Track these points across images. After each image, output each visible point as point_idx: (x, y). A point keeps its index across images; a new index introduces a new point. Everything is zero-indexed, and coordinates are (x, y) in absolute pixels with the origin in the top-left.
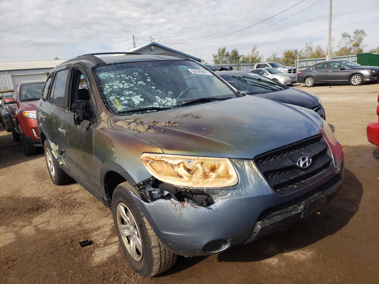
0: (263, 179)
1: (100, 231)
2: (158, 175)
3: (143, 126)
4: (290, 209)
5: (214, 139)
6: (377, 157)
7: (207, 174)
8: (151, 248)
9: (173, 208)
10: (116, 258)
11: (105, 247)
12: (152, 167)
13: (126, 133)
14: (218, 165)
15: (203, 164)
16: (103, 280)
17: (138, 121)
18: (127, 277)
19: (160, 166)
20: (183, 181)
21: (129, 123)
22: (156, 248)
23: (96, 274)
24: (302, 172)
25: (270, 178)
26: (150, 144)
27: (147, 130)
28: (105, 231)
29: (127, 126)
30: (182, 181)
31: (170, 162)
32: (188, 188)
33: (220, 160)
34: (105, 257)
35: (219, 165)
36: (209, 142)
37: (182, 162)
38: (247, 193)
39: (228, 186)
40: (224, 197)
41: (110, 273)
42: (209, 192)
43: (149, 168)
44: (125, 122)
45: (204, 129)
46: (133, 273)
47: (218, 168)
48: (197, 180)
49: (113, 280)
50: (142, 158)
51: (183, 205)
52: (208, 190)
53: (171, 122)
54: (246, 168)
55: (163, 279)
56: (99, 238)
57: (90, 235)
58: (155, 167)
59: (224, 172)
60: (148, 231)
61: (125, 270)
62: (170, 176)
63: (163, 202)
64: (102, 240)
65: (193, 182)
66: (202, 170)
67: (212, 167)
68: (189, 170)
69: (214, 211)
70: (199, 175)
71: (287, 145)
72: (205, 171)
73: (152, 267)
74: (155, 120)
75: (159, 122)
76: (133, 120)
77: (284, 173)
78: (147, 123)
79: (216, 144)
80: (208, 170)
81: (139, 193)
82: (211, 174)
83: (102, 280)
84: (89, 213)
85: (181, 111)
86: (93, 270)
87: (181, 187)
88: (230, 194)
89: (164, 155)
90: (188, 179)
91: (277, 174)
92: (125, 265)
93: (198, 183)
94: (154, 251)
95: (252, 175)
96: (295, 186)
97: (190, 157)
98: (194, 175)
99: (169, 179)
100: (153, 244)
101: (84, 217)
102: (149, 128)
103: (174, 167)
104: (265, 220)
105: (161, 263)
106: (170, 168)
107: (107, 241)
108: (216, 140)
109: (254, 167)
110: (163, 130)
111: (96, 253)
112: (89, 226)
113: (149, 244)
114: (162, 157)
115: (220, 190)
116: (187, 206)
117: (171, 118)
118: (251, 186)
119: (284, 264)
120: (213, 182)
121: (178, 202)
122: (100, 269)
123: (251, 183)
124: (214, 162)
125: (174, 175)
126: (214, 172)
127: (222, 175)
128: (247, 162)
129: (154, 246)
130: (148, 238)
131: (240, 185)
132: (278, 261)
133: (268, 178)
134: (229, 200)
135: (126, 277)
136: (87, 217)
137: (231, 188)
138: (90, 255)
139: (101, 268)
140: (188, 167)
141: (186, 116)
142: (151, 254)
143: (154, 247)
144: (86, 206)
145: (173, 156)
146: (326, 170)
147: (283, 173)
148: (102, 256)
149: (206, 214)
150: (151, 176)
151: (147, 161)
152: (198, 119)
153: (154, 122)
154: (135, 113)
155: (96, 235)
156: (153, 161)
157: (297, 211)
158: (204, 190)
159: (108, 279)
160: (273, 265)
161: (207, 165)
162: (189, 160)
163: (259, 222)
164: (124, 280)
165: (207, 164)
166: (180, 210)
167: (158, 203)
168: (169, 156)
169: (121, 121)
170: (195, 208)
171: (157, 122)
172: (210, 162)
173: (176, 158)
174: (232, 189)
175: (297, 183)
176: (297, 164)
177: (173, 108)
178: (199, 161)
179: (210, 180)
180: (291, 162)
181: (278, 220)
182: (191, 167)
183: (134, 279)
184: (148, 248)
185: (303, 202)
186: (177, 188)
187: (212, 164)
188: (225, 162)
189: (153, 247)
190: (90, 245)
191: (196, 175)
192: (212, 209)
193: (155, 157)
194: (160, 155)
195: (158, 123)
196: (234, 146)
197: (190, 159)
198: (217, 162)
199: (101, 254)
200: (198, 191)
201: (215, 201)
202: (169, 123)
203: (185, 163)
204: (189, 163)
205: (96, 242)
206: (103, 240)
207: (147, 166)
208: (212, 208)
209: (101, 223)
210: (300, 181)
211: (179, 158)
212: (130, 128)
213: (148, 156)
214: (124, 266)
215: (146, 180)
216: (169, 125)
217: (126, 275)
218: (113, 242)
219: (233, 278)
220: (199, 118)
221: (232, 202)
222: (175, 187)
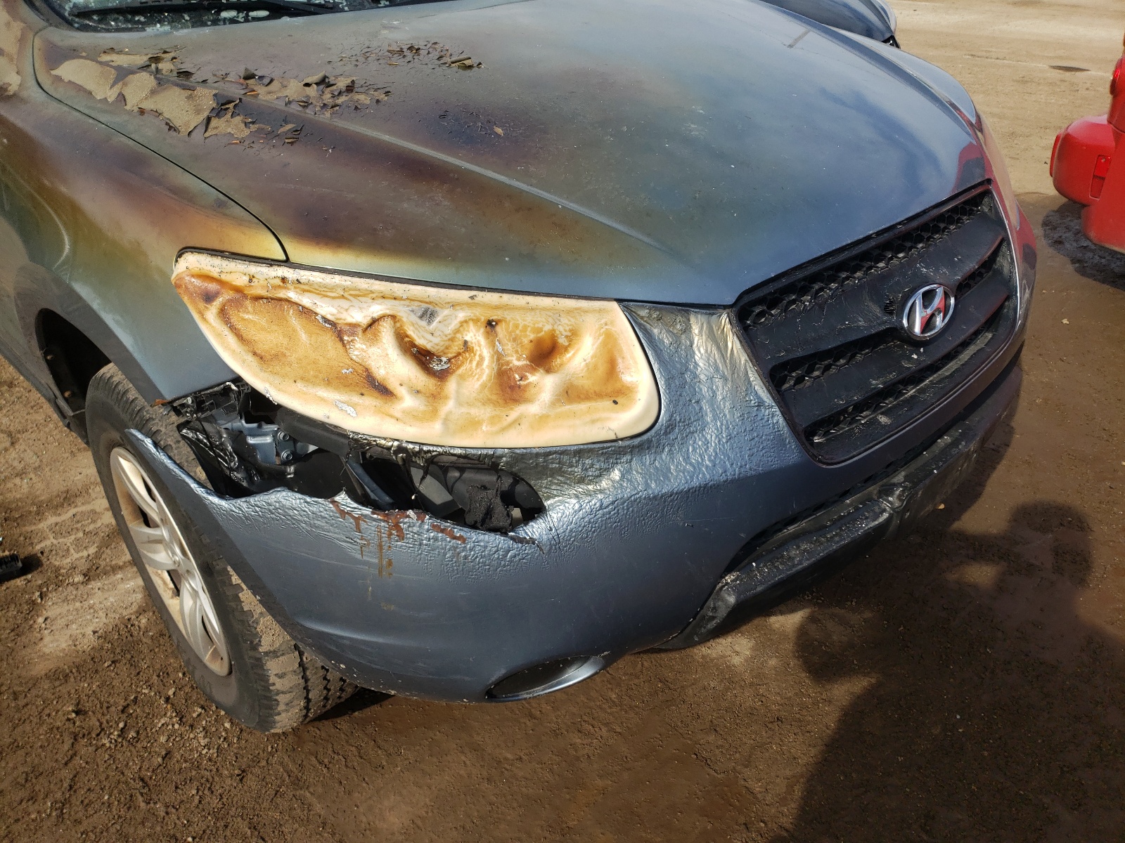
0: (765, 399)
1: (73, 511)
2: (262, 374)
3: (189, 97)
4: (849, 505)
5: (550, 192)
6: (1056, 242)
7: (517, 377)
8: (258, 656)
9: (348, 534)
10: (135, 633)
11: (93, 584)
12: (233, 328)
13: (100, 125)
14: (569, 334)
15: (498, 329)
16: (76, 740)
17: (165, 66)
18: (177, 726)
19: (274, 327)
20: (398, 415)
21: (123, 74)
22: (283, 654)
23: (47, 711)
24: (915, 356)
25: (790, 388)
26: (220, 205)
27: (209, 120)
28: (94, 512)
29: (111, 88)
30: (392, 416)
31: (326, 309)
32: (421, 450)
33: (576, 309)
34: (89, 631)
35: (574, 335)
36: (528, 208)
37: (388, 312)
38: (691, 464)
39: (614, 438)
40: (590, 487)
41: (104, 708)
42: (524, 465)
43: (218, 335)
44: (101, 63)
45: (499, 131)
46: (203, 707)
47: (566, 349)
48: (464, 410)
49: (116, 741)
50: (180, 278)
51: (397, 526)
52: (521, 457)
53: (332, 80)
54: (695, 346)
55: (324, 735)
56: (69, 544)
57: (29, 528)
58: (250, 333)
59: (595, 367)
60: (240, 595)
61: (171, 693)
62: (328, 382)
63: (295, 506)
64: (80, 554)
65: (446, 421)
66: (492, 357)
67: (538, 343)
68: (422, 357)
69: (541, 549)
70: (477, 385)
71: (872, 234)
72: (508, 365)
73: (272, 716)
74: (252, 70)
75: (272, 81)
76: (142, 60)
77: (847, 363)
78: (211, 79)
79: (563, 224)
80: (518, 359)
81: (184, 437)
82: (532, 378)
83: (72, 740)
84: (30, 430)
85: (385, 27)
86: (34, 692)
87: (383, 442)
88: (617, 472)
89: (291, 270)
90: (422, 408)
91: (818, 369)
92: (170, 670)
93: (474, 424)
94: (273, 667)
95: (719, 382)
96: (883, 419)
97: (432, 291)
98: (452, 385)
99: (323, 400)
100: (266, 645)
101: (8, 444)
102: (223, 106)
103: (346, 338)
104: (754, 564)
105: (308, 700)
106: (329, 340)
107: (98, 555)
108: (562, 202)
109: (733, 343)
110: (289, 126)
111: (50, 614)
112: (25, 488)
113: (252, 642)
114: (284, 280)
115: (575, 456)
116: (416, 529)
117: (335, 59)
118: (711, 434)
119: (773, 662)
120: (542, 420)
121: (373, 513)
122: (64, 690)
123: (715, 418)
124: (550, 320)
125: (346, 377)
126: (548, 371)
127: (586, 383)
128: (703, 320)
129: (270, 652)
130: (242, 621)
131: (666, 431)
132: (753, 649)
133: (785, 391)
134: (613, 503)
135: (170, 727)
136: (22, 448)
137: (627, 443)
138: (26, 619)
139: (71, 686)
140: (420, 342)
141: (407, 53)
142: (264, 678)
143: (274, 654)
144: (19, 395)
145: (337, 279)
146: (990, 335)
147: (842, 361)
148: (74, 626)
149: (504, 566)
150: (231, 377)
151: (209, 298)
152: (468, 72)
153: (249, 76)
154: (159, 22)
155: (58, 531)
156: (237, 296)
157: (877, 517)
158: (501, 457)
159: (98, 735)
160: (734, 666)
161: (518, 332)
162: (425, 306)
163: (729, 578)
164: (163, 739)
165: (517, 326)
166: (380, 546)
167: (271, 508)
168: (317, 277)
169: (82, 61)
170: (455, 538)
171: (261, 78)
172: (529, 319)
173: (357, 293)
174: (631, 452)
175: (891, 403)
176: (905, 322)
177: (346, 8)
178: (477, 312)
179: (533, 409)
180: (877, 311)
181: (805, 564)
182: (436, 340)
183: (203, 733)
184: (246, 657)
185: (900, 477)
186: (363, 446)
187: (540, 330)
188: (603, 321)
189: (266, 654)
190: (29, 576)
191: (459, 384)
192: (532, 541)
193: (246, 278)
194: (271, 269)
195: (266, 81)
196: (646, 239)
197: (430, 303)
198: (564, 320)
199: (71, 618)
200: (473, 462)
201: (549, 502)
202: (322, 87)
203: (404, 319)
204: (423, 323)
205: (53, 561)
206: (85, 553)
207: (204, 319)
208: (535, 537)
209: (79, 477)
210: (901, 394)
211: (374, 295)
212: (122, 98)
213: (210, 268)
214: (164, 673)
215: (207, 389)
216: (324, 97)
217: (171, 718)
218: (125, 563)
219: (591, 727)
220: (470, 67)
221: (628, 509)
222: (357, 441)
